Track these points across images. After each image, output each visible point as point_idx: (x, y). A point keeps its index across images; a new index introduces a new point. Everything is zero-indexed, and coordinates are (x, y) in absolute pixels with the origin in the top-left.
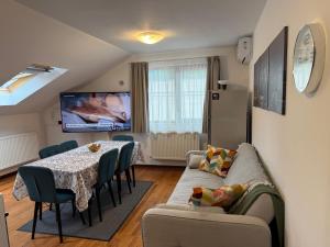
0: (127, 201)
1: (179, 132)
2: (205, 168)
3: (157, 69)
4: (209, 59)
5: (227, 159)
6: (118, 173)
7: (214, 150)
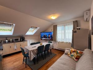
0: (47, 59)
1: (65, 42)
2: (69, 55)
3: (59, 26)
4: (74, 22)
5: (78, 55)
6: (45, 51)
7: (73, 50)
